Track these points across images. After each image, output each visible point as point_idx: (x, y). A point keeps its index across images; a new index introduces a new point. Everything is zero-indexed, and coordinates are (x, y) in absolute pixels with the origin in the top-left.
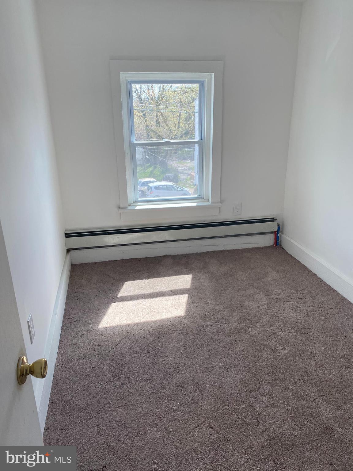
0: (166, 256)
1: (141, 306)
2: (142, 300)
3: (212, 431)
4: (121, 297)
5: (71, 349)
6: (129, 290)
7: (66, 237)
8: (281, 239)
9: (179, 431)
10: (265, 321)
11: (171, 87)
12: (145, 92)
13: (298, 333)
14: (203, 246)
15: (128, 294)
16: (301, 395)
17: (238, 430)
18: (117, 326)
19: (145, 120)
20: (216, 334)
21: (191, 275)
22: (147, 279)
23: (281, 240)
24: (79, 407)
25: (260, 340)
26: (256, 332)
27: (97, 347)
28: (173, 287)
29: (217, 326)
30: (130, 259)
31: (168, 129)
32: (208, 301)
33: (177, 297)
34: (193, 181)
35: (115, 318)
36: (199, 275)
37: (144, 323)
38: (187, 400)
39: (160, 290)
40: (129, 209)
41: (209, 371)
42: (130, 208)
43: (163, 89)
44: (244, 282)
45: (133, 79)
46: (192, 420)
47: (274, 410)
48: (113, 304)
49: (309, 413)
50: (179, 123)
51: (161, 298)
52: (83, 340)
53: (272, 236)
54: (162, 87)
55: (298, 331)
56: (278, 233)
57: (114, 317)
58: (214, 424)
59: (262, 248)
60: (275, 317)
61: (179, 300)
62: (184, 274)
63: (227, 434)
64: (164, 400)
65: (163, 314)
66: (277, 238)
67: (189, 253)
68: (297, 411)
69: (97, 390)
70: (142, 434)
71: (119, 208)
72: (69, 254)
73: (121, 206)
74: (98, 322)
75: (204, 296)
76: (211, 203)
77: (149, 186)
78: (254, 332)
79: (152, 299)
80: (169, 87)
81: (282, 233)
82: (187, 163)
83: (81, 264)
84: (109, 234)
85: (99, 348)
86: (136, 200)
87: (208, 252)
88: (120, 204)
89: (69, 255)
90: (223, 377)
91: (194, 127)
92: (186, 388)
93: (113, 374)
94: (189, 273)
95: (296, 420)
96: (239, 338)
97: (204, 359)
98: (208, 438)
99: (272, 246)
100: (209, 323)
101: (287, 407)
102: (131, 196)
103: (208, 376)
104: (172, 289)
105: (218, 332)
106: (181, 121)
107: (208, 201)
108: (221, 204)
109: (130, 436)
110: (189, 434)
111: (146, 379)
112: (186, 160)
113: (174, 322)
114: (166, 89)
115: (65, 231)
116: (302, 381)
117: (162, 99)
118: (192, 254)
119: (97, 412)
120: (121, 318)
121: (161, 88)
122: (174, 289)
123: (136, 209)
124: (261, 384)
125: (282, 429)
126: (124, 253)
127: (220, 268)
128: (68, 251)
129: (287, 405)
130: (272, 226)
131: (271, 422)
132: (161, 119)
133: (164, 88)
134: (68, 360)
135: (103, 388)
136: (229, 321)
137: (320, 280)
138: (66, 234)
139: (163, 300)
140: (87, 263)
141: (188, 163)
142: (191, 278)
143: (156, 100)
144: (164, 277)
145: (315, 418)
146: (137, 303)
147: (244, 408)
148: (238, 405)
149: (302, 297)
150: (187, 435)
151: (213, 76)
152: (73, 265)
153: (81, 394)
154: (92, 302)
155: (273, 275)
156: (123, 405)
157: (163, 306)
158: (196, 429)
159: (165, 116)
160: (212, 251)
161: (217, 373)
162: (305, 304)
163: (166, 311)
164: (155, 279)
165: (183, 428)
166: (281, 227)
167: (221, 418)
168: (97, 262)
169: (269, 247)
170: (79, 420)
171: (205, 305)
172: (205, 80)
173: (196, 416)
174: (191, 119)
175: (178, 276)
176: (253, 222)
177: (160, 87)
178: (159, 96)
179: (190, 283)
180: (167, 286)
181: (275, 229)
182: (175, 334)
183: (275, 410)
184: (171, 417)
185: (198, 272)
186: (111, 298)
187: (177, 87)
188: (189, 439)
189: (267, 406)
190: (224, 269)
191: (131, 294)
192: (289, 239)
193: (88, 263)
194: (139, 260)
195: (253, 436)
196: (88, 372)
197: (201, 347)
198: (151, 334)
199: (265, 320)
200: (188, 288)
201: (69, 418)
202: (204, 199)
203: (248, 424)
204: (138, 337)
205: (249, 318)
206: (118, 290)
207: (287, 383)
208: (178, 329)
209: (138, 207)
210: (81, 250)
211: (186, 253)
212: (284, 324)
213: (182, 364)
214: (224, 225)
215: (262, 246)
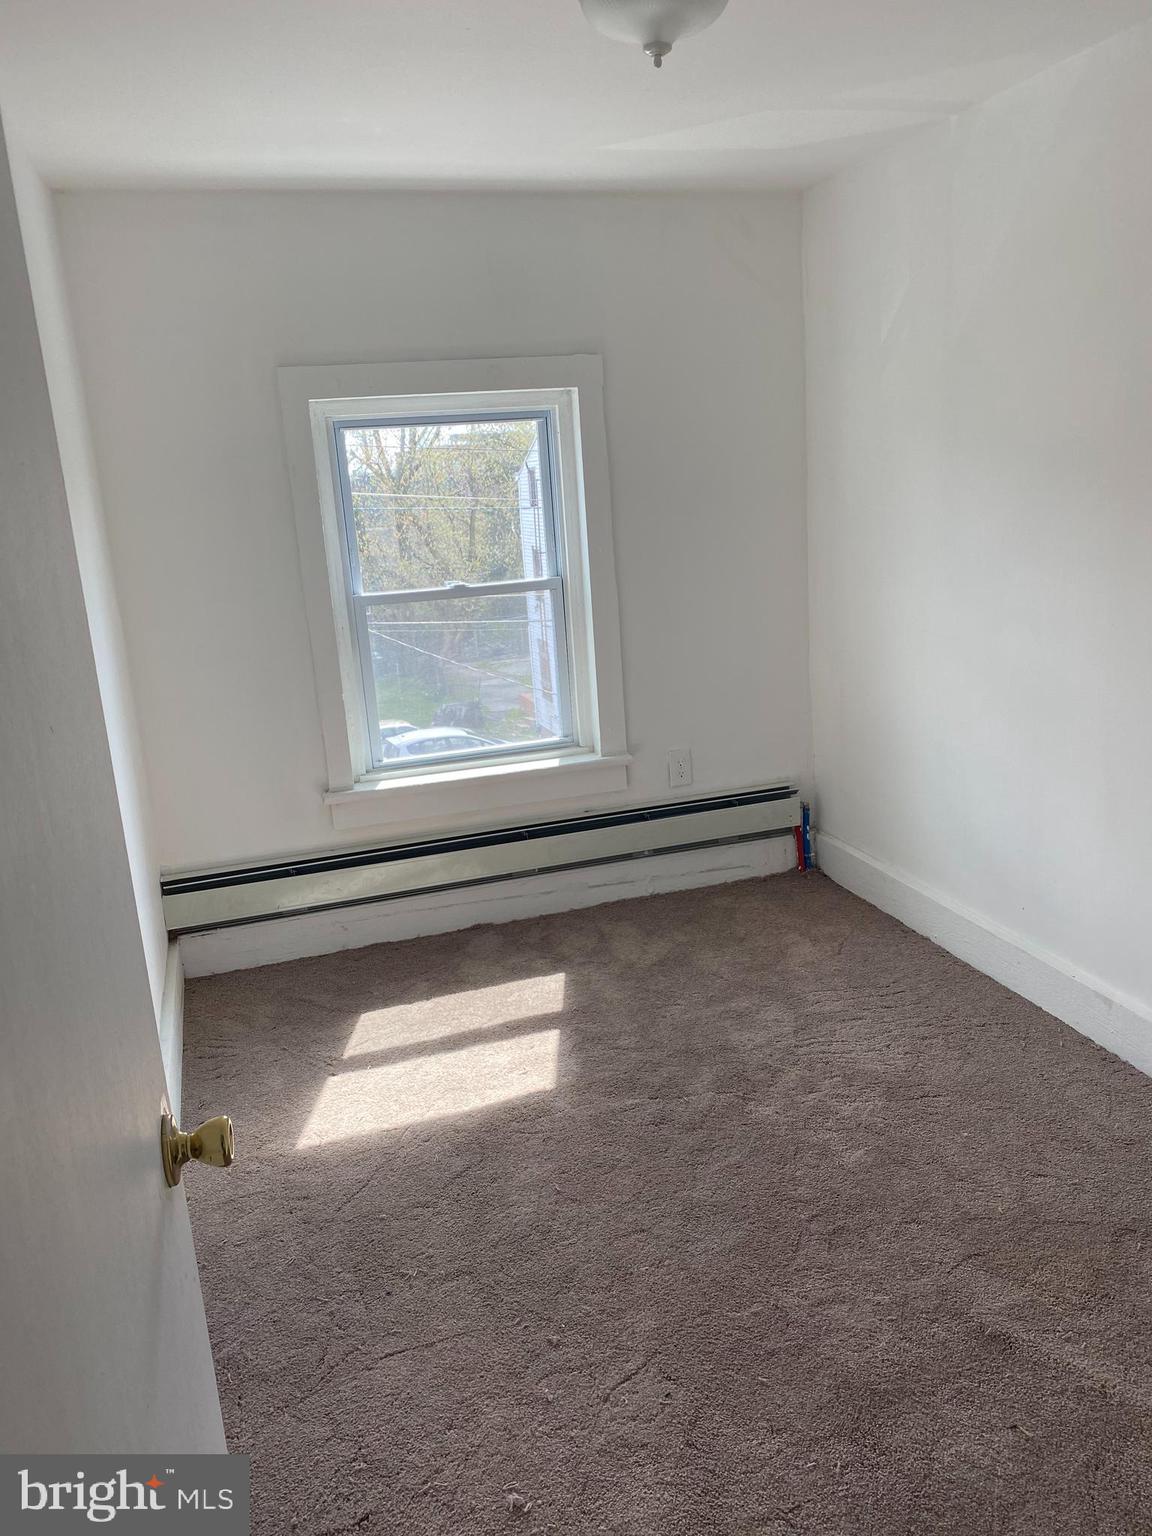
0: (477, 929)
1: (418, 1077)
2: (420, 1060)
3: (670, 1386)
4: (351, 1058)
5: (217, 1216)
6: (374, 1035)
7: (165, 893)
8: (815, 847)
9: (574, 1399)
10: (793, 1077)
11: (437, 435)
12: (357, 454)
13: (890, 1101)
14: (590, 887)
15: (374, 1049)
16: (913, 1262)
17: (745, 1374)
18: (351, 1140)
19: (363, 541)
20: (652, 1128)
21: (563, 974)
22: (428, 999)
23: (816, 853)
24: (266, 1370)
25: (782, 1132)
26: (769, 1111)
27: (299, 1203)
28: (511, 1015)
29: (654, 1107)
30: (366, 948)
31: (438, 563)
32: (620, 1043)
33: (525, 1040)
34: (532, 719)
35: (342, 1119)
36: (586, 973)
37: (432, 1123)
38: (587, 1315)
39: (472, 1027)
40: (356, 793)
41: (643, 1231)
42: (358, 788)
43: (414, 442)
44: (722, 978)
45: (344, 417)
46: (609, 1364)
47: (839, 1311)
48: (332, 1081)
49: (941, 1305)
50: (472, 544)
51: (476, 1049)
52: (251, 1187)
53: (789, 843)
54: (407, 438)
55: (890, 1094)
56: (805, 832)
57: (339, 1116)
58: (675, 1366)
59: (765, 880)
60: (819, 1065)
61: (532, 1048)
62: (539, 975)
63: (713, 1386)
64: (518, 1324)
65: (489, 1092)
66: (803, 847)
67: (548, 913)
68: (905, 1304)
69: (315, 1319)
70: (466, 1420)
71: (327, 791)
72: (177, 945)
73: (332, 784)
74: (294, 1134)
75: (605, 1029)
76: (603, 756)
77: (390, 745)
78: (765, 1111)
79: (449, 1055)
80: (432, 436)
81: (817, 829)
82: (506, 665)
83: (215, 976)
84: (297, 874)
85: (305, 1203)
86: (377, 764)
87: (605, 906)
88: (328, 780)
89: (176, 948)
90: (688, 1241)
91: (520, 555)
92: (581, 1281)
93: (356, 1269)
94: (554, 970)
95: (905, 1326)
96: (722, 1133)
97: (626, 1199)
98: (661, 1404)
99: (791, 870)
100: (630, 1102)
101: (878, 1298)
102: (359, 754)
103: (642, 1244)
104: (509, 1018)
105: (660, 1121)
106: (476, 537)
107: (593, 751)
108: (630, 757)
109: (429, 1430)
110: (606, 1401)
111: (459, 1273)
112: (502, 657)
113: (524, 1111)
114: (422, 442)
115: (162, 875)
116: (914, 1226)
117: (412, 474)
118: (559, 914)
119: (322, 1378)
120: (359, 1116)
121: (407, 442)
122: (516, 1018)
123: (377, 788)
124: (797, 1247)
125: (868, 1354)
126: (346, 929)
127: (646, 947)
128: (173, 936)
129: (876, 1292)
130: (787, 813)
131: (835, 1342)
132: (413, 536)
133: (417, 439)
134: (213, 1248)
135: (332, 1313)
136: (690, 1090)
137: (942, 953)
138: (163, 884)
139: (483, 1055)
140: (232, 972)
141: (511, 664)
142: (562, 983)
143: (393, 479)
144: (477, 988)
145: (957, 1315)
146: (403, 1070)
147: (755, 1314)
148: (739, 1307)
149: (892, 1003)
150: (598, 1404)
151: (575, 397)
152: (190, 980)
153: (267, 1335)
154: (265, 1081)
155: (803, 951)
156: (399, 1349)
157: (486, 1071)
158: (624, 1385)
159: (425, 527)
160: (618, 902)
161: (668, 1233)
162: (902, 1022)
163: (495, 1083)
164: (453, 995)
165: (585, 1388)
166: (811, 814)
167: (691, 1349)
168: (263, 966)
169: (783, 876)
170: (270, 1404)
171: (613, 1054)
172: (554, 409)
173: (618, 1351)
174: (509, 530)
175: (521, 982)
176: (730, 804)
177: (403, 437)
178: (401, 464)
179: (561, 997)
180: (490, 1012)
181: (797, 821)
182: (531, 1141)
183: (845, 1308)
184: (544, 1363)
185: (580, 964)
186: (323, 1065)
187: (456, 436)
188: (606, 1415)
189: (821, 1303)
190: (657, 949)
191: (382, 1047)
192: (838, 844)
193: (236, 971)
194: (397, 946)
195: (786, 1383)
196: (279, 1272)
197: (613, 1167)
198: (458, 1150)
199: (792, 1075)
200: (555, 1010)
201: (239, 1405)
202: (578, 746)
203: (772, 1353)
204: (419, 1162)
205: (745, 1074)
206: (341, 1040)
207: (872, 1236)
208: (539, 1127)
209: (383, 786)
210: (213, 931)
211: (538, 915)
212: (849, 1080)
213: (562, 1221)
214: (646, 819)
215: (763, 875)
